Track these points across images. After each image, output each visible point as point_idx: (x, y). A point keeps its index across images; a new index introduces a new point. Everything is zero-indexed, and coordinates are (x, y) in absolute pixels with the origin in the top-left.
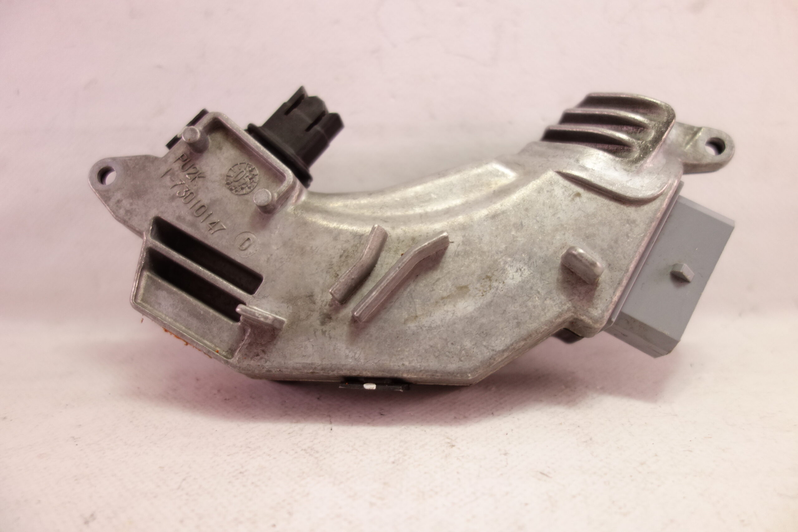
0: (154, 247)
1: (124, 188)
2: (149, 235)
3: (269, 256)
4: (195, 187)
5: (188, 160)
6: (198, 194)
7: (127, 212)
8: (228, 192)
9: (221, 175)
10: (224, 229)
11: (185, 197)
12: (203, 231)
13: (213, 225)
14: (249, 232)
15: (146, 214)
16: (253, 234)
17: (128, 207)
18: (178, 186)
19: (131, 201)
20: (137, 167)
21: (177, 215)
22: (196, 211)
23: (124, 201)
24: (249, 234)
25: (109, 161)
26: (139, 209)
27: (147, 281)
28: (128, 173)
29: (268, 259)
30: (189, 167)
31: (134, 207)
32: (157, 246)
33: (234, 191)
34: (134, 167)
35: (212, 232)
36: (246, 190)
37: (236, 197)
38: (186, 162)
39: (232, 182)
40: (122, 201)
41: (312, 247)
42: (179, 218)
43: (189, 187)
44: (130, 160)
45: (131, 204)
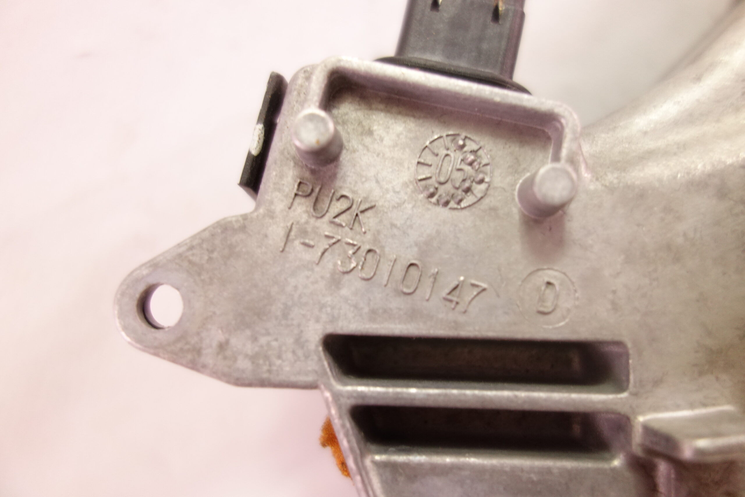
0: (360, 402)
1: (214, 313)
2: (333, 382)
3: (610, 296)
4: (369, 236)
5: (317, 190)
6: (382, 248)
7: (254, 358)
8: (443, 212)
9: (405, 185)
10: (484, 290)
11: (360, 267)
12: (441, 316)
13: (457, 292)
14: (538, 270)
15: (299, 342)
16: (549, 269)
17: (250, 348)
18: (330, 250)
19: (248, 332)
20: (215, 255)
21: (366, 310)
22: (403, 282)
23: (233, 341)
24: (540, 273)
25: (145, 272)
26: (276, 340)
27: (381, 475)
28: (202, 277)
29: (613, 303)
30: (328, 202)
31: (263, 340)
32: (362, 395)
33: (452, 204)
34: (210, 259)
35: (461, 308)
36: (479, 189)
37: (466, 212)
38: (314, 195)
39: (437, 189)
40: (227, 342)
41: (685, 235)
42: (374, 314)
43: (355, 243)
44: (192, 248)
45: (254, 339)
